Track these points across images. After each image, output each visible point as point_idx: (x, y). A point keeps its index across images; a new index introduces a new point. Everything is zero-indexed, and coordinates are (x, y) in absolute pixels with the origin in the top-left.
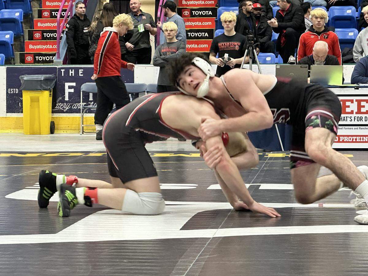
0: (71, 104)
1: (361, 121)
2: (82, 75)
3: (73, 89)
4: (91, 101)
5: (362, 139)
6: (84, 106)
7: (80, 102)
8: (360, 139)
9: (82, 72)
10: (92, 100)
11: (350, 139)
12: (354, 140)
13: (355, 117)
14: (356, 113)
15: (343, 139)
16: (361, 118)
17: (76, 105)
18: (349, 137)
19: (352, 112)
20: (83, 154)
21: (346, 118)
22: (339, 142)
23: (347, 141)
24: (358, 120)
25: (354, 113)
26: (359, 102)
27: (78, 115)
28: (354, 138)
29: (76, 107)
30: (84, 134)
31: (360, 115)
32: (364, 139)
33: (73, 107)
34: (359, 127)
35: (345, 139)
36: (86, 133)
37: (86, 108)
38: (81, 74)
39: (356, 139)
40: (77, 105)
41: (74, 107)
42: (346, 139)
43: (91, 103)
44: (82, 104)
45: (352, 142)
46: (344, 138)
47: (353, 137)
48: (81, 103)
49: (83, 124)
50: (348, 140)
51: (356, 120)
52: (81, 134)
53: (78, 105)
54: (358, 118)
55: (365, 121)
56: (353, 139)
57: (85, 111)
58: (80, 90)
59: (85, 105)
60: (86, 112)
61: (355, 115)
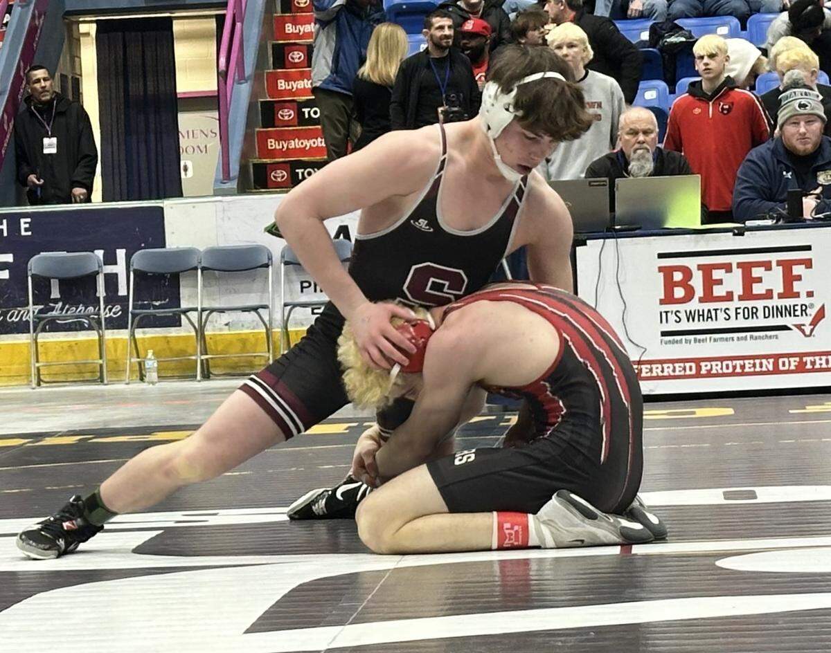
0: (4, 310)
1: (753, 317)
2: (29, 233)
3: (7, 271)
4: (56, 301)
5: (758, 365)
6: (38, 313)
7: (27, 304)
8: (754, 365)
9: (27, 226)
10: (59, 296)
11: (727, 367)
12: (738, 370)
13: (736, 309)
14: (741, 298)
15: (709, 367)
16: (754, 310)
17: (16, 313)
18: (725, 363)
19: (729, 297)
20: (26, 441)
21: (713, 313)
22: (698, 375)
23: (720, 371)
24: (746, 316)
25: (736, 297)
26: (746, 268)
27: (23, 339)
28: (738, 363)
29: (16, 318)
30: (43, 387)
31: (750, 304)
32: (764, 366)
33: (11, 318)
34: (749, 334)
35: (714, 367)
36: (48, 385)
37: (44, 318)
38: (26, 230)
39: (743, 367)
40: (20, 311)
41: (13, 319)
42: (716, 367)
43: (57, 306)
44: (31, 311)
45: (734, 374)
46: (711, 365)
47: (734, 362)
48: (31, 307)
49: (37, 361)
50: (722, 369)
51: (740, 316)
52: (34, 386)
53: (22, 312)
54: (746, 310)
55: (765, 317)
56: (735, 367)
57: (40, 326)
58: (27, 273)
59: (41, 311)
60: (44, 330)
61: (736, 303)
